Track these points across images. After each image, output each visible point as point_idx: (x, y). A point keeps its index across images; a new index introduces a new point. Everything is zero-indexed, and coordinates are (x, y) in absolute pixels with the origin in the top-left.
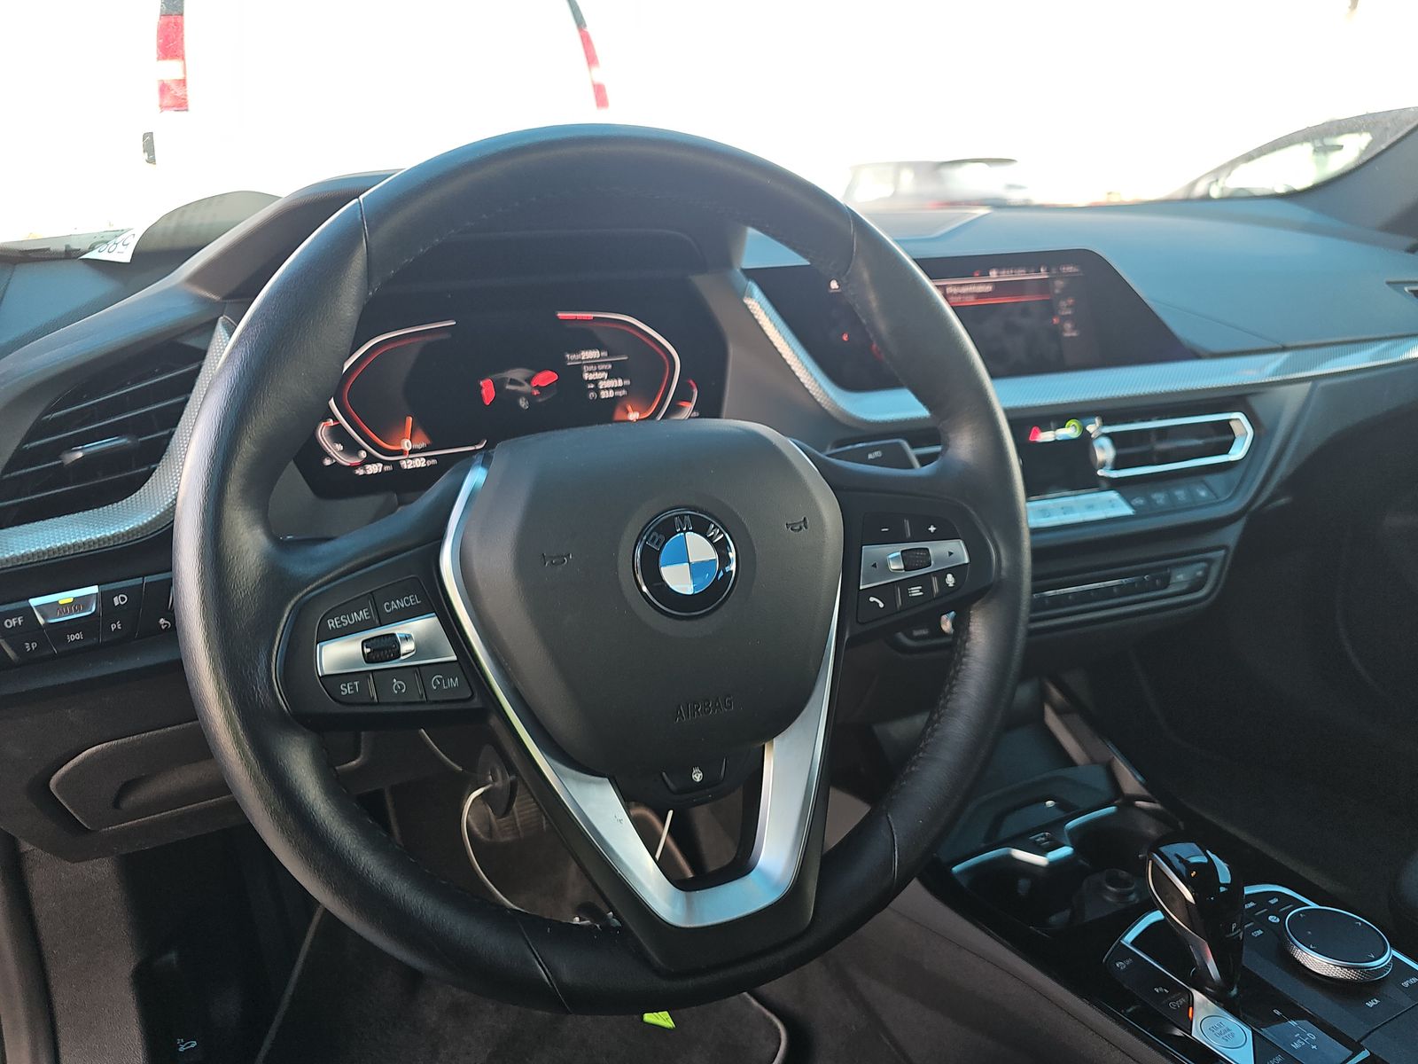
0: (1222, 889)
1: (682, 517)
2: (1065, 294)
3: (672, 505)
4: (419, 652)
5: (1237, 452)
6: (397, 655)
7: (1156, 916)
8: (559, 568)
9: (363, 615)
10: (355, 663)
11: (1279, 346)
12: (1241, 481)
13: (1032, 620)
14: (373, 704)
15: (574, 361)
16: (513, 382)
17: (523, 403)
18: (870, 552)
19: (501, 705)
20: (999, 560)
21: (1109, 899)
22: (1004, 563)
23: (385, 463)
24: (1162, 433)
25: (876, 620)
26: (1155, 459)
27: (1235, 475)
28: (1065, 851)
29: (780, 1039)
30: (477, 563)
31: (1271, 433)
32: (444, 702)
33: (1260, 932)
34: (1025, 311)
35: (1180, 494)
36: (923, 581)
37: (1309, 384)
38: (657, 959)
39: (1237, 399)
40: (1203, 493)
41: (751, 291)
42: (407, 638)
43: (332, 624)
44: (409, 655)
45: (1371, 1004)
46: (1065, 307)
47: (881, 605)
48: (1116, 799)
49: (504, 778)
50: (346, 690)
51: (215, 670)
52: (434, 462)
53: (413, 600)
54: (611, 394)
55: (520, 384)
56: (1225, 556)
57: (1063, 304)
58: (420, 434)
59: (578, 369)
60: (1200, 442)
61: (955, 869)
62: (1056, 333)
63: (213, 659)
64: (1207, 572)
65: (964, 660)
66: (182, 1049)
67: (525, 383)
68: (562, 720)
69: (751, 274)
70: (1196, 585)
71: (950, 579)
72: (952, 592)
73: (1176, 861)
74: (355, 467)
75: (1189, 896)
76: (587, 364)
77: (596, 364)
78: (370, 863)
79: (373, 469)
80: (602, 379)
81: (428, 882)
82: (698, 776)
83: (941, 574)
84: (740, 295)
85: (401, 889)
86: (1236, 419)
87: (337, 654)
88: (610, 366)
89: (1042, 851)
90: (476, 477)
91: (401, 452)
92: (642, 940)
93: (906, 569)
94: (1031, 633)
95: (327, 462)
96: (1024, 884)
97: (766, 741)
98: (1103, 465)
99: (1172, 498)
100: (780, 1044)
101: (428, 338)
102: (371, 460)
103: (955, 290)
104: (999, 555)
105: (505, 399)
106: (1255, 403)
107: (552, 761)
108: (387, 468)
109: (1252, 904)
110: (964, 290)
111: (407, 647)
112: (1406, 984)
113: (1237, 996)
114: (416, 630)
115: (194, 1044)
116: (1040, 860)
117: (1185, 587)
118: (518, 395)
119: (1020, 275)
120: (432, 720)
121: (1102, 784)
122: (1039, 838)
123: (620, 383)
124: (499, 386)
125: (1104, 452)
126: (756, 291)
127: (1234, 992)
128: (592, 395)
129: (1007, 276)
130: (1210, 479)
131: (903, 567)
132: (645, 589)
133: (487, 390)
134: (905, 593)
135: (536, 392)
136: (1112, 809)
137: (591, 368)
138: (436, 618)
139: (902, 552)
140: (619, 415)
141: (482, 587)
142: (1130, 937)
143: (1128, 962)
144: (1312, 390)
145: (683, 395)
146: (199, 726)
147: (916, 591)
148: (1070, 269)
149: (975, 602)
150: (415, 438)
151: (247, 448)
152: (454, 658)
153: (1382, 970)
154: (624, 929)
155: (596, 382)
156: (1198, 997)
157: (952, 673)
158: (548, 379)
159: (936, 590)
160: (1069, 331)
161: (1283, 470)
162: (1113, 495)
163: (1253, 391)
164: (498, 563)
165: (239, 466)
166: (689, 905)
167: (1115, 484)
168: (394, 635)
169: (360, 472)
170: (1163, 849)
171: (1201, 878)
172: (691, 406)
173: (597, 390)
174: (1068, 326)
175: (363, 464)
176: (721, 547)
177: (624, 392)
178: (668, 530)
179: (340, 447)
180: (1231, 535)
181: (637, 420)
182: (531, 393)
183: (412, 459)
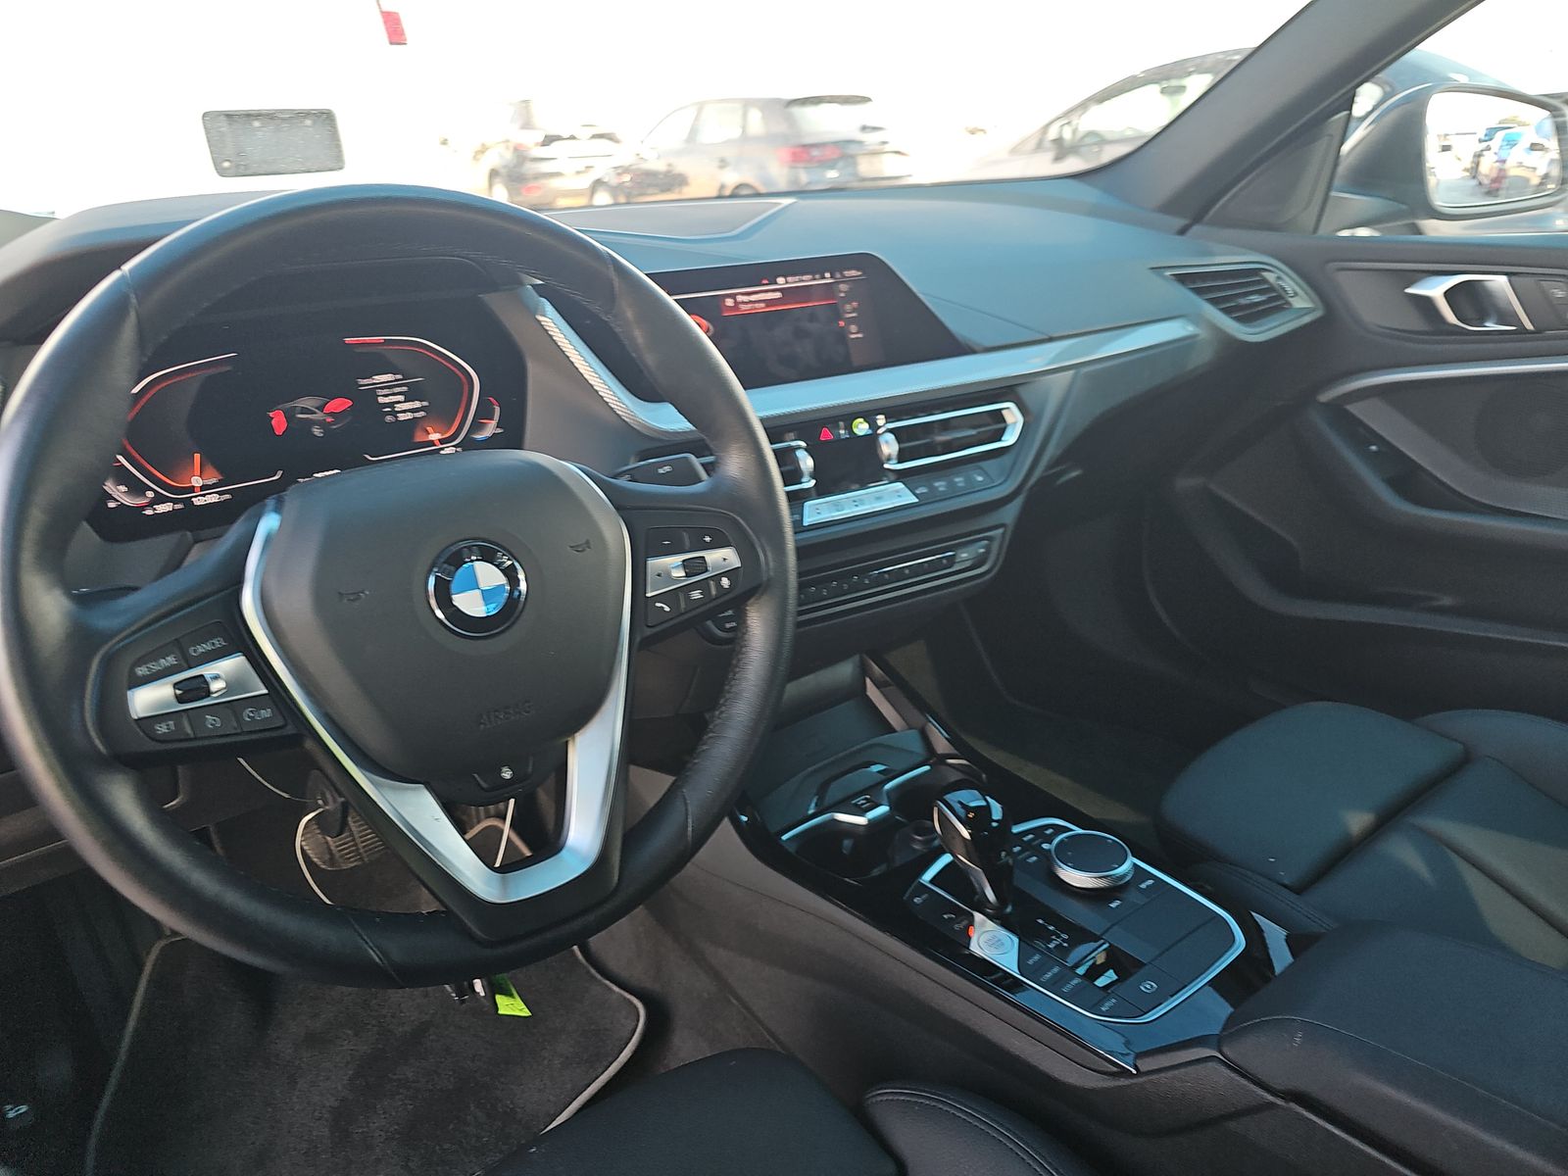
0: (994, 824)
1: (469, 548)
2: (848, 299)
3: (462, 537)
4: (230, 688)
5: (1009, 439)
6: (208, 693)
7: (947, 859)
8: (357, 603)
9: (171, 660)
10: (168, 705)
11: (1046, 337)
12: (1014, 463)
13: (800, 613)
14: (191, 739)
15: (367, 385)
16: (305, 411)
17: (317, 431)
18: (656, 564)
19: (314, 729)
20: (767, 564)
21: (916, 847)
22: (771, 564)
23: (175, 501)
24: (945, 425)
25: (662, 623)
26: (939, 449)
27: (1007, 459)
28: (883, 809)
29: (638, 1016)
30: (277, 604)
31: (1038, 418)
32: (261, 731)
33: (1035, 858)
34: (812, 316)
35: (959, 480)
36: (702, 585)
37: (1071, 372)
38: (479, 933)
39: (1006, 390)
40: (980, 479)
41: (544, 308)
42: (216, 678)
43: (141, 671)
44: (220, 693)
45: (1113, 905)
46: (850, 310)
47: (667, 609)
48: (930, 759)
49: (335, 801)
50: (162, 729)
51: (30, 723)
52: (228, 496)
53: (219, 642)
54: (409, 416)
55: (312, 412)
56: (1004, 534)
57: (848, 307)
58: (210, 470)
59: (372, 393)
60: (973, 432)
61: (784, 837)
62: (842, 336)
63: (27, 713)
64: (988, 549)
65: (744, 649)
66: (11, 1115)
67: (316, 412)
68: (373, 736)
70: (979, 561)
71: (725, 582)
72: (729, 593)
73: (957, 807)
74: (143, 508)
75: (965, 833)
76: (381, 388)
77: (390, 387)
78: (202, 880)
79: (163, 508)
80: (399, 402)
81: (259, 890)
82: (507, 774)
83: (717, 578)
84: (532, 312)
85: (233, 898)
86: (1008, 408)
87: (148, 699)
88: (405, 389)
89: (861, 812)
90: (269, 523)
91: (192, 489)
92: (466, 921)
93: (688, 575)
94: (799, 625)
95: (112, 505)
96: (847, 843)
97: (569, 736)
98: (889, 459)
99: (951, 485)
100: (638, 1021)
101: (212, 371)
102: (159, 499)
103: (746, 298)
104: (766, 557)
105: (299, 429)
106: (1023, 392)
107: (367, 774)
108: (178, 506)
109: (1031, 836)
110: (753, 298)
111: (216, 686)
112: (1143, 886)
113: (1010, 913)
114: (224, 672)
115: (24, 1109)
116: (861, 820)
117: (968, 564)
118: (313, 423)
119: (807, 281)
120: (249, 749)
121: (917, 746)
122: (860, 801)
123: (417, 404)
124: (290, 416)
125: (889, 446)
126: (549, 308)
127: (1009, 909)
128: (389, 418)
129: (793, 282)
130: (984, 464)
131: (684, 574)
132: (439, 614)
133: (278, 422)
134: (688, 598)
135: (330, 419)
136: (927, 768)
137: (386, 391)
138: (243, 658)
139: (684, 561)
140: (419, 437)
141: (284, 625)
142: (928, 876)
143: (924, 897)
144: (1075, 375)
145: (484, 412)
146: (18, 775)
147: (696, 595)
148: (853, 273)
149: (749, 599)
150: (204, 476)
151: (37, 516)
152: (265, 691)
153: (1124, 876)
154: (448, 912)
155: (392, 405)
156: (978, 916)
157: (734, 662)
158: (341, 405)
159: (714, 592)
160: (855, 333)
161: (1051, 451)
162: (900, 485)
163: (1023, 381)
164: (298, 602)
165: (31, 534)
166: (504, 885)
167: (900, 476)
168: (202, 676)
169: (149, 512)
170: (948, 797)
171: (977, 819)
172: (493, 423)
173: (394, 413)
174: (853, 328)
175: (151, 504)
176: (510, 574)
177: (422, 414)
178: (457, 561)
179: (123, 488)
180: (1010, 514)
181: (439, 440)
182: (325, 420)
183: (204, 495)
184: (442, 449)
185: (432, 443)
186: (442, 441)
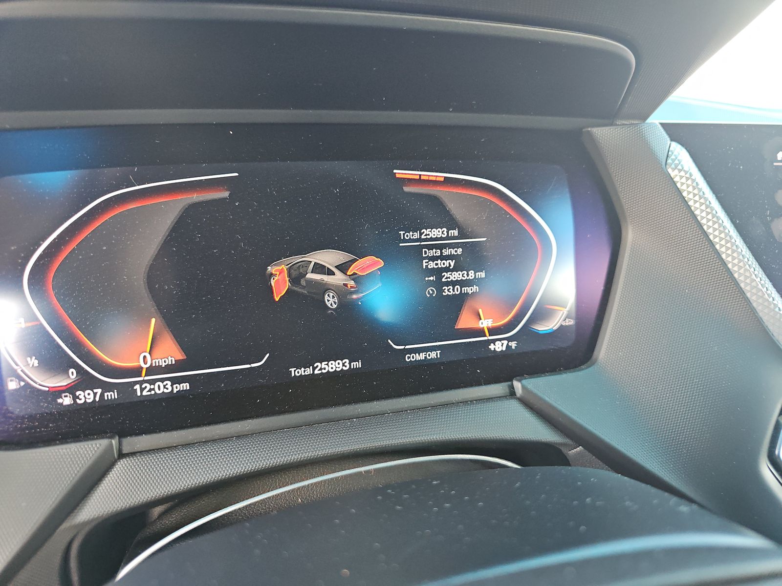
15: (411, 240)
16: (319, 268)
17: (331, 301)
23: (106, 387)
52: (186, 386)
54: (457, 290)
55: (331, 273)
58: (168, 343)
59: (415, 253)
67: (337, 271)
69: (675, 131)
74: (58, 393)
76: (430, 247)
77: (441, 247)
79: (87, 396)
80: (447, 269)
88: (460, 251)
91: (136, 371)
95: (12, 385)
101: (196, 197)
102: (85, 382)
105: (304, 294)
108: (109, 395)
118: (325, 288)
123: (469, 275)
124: (296, 276)
128: (432, 290)
133: (278, 281)
135: (351, 285)
137: (431, 253)
145: (555, 295)
155: (438, 272)
158: (371, 266)
169: (66, 401)
172: (565, 312)
173: (440, 284)
175: (71, 389)
177: (474, 289)
179: (34, 362)
181: (489, 329)
182: (346, 285)
183: (152, 382)
184: (494, 341)
185: (480, 332)
186: (493, 331)
